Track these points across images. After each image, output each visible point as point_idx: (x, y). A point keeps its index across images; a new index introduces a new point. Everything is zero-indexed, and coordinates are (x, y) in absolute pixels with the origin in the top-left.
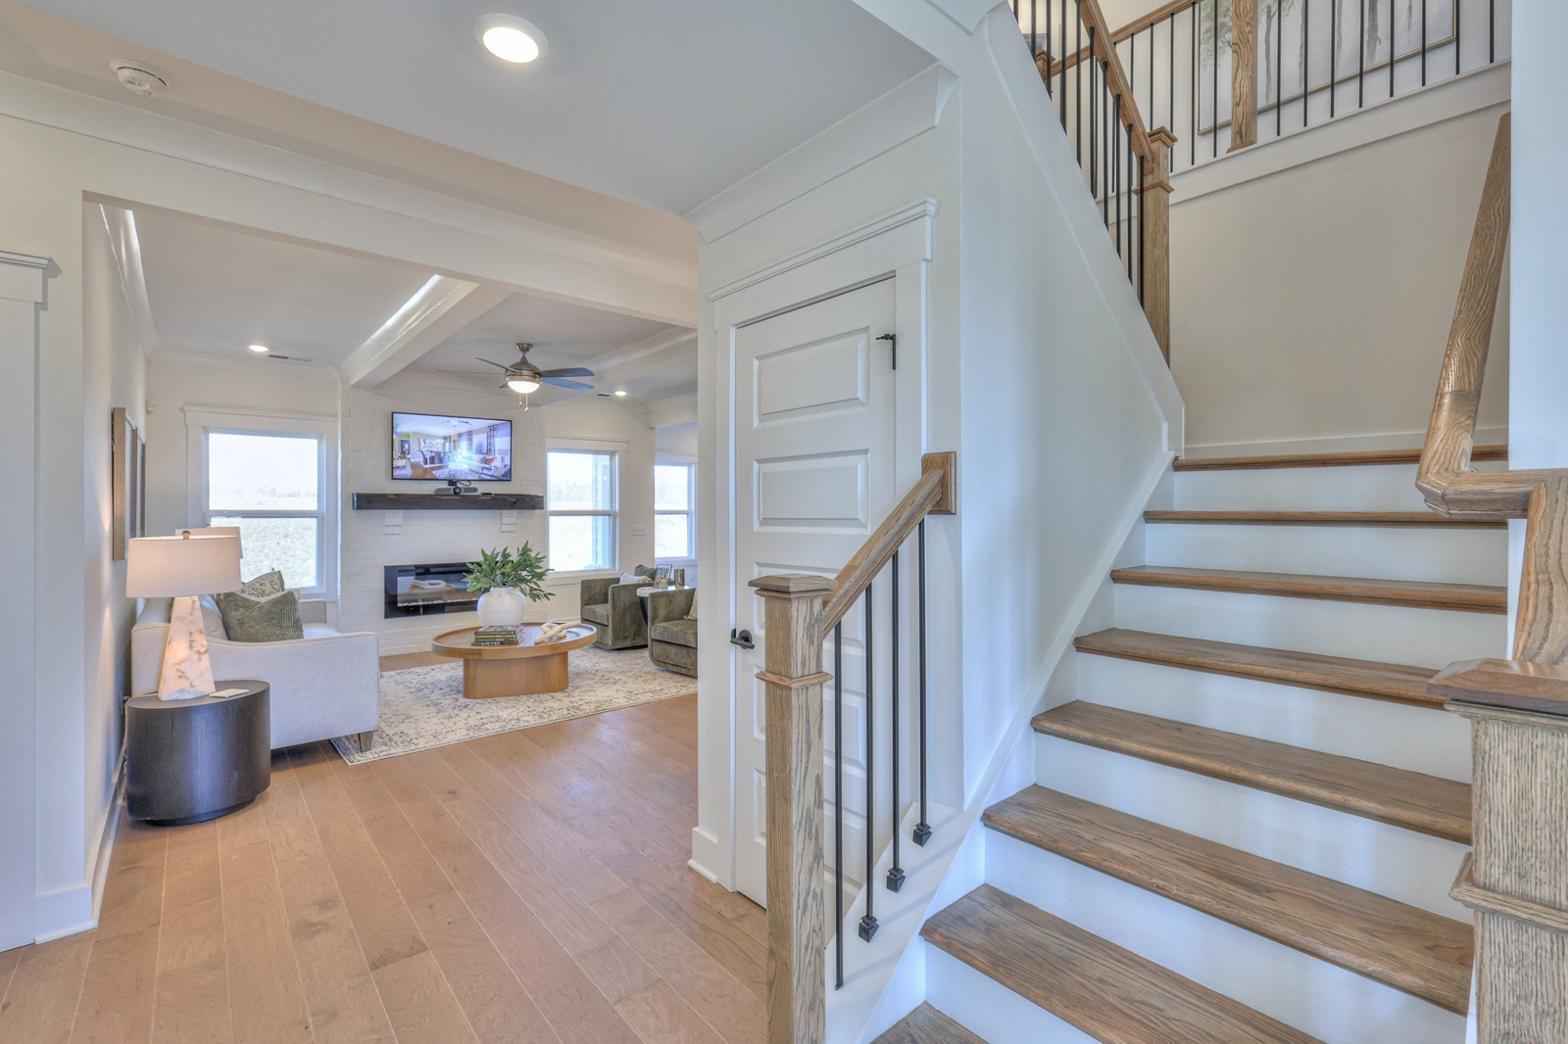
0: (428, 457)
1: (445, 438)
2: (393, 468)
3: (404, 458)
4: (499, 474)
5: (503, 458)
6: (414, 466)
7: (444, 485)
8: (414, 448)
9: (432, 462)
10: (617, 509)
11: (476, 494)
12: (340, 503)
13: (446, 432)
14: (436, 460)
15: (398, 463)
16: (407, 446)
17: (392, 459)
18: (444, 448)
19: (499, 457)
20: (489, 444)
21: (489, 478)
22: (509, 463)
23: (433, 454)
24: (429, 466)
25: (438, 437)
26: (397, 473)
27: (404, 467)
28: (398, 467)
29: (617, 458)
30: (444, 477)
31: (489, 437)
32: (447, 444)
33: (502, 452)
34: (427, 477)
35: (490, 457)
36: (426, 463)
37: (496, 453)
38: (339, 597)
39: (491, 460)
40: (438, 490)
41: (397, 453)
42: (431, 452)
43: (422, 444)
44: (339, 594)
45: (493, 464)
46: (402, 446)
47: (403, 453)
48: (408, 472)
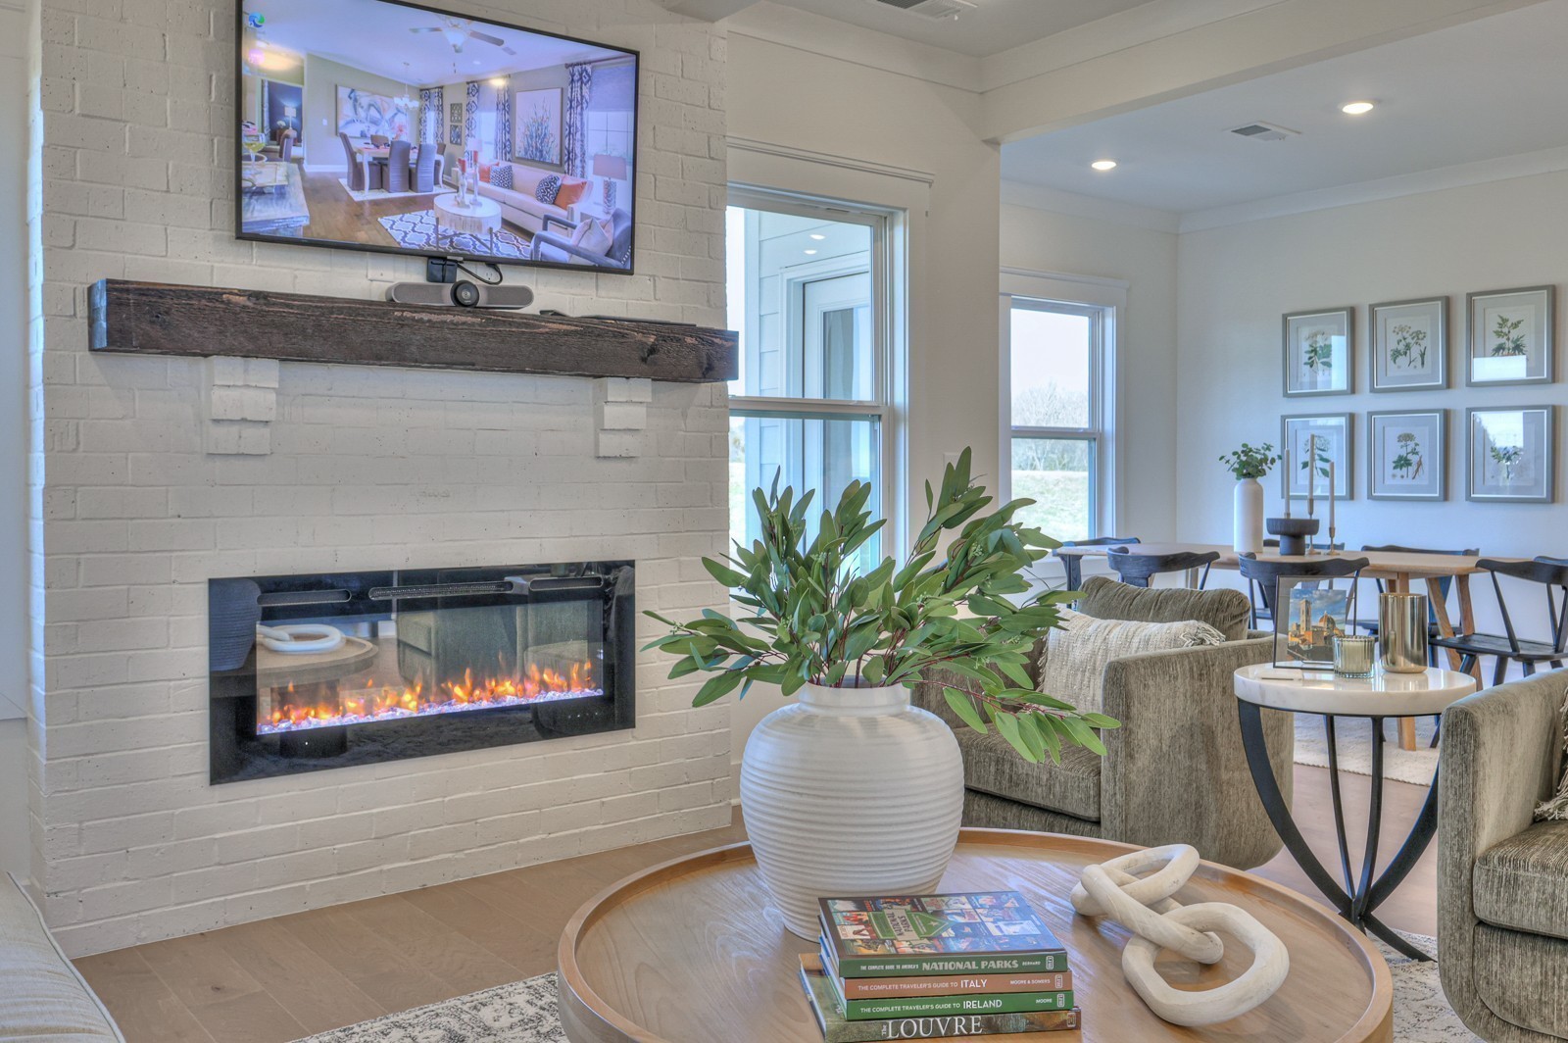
0: (365, 159)
1: (424, 93)
2: (239, 192)
3: (281, 155)
4: (595, 244)
5: (609, 189)
6: (317, 191)
7: (414, 274)
8: (316, 122)
9: (380, 182)
10: (900, 396)
11: (527, 310)
12: (38, 326)
13: (426, 71)
14: (394, 175)
15: (263, 174)
16: (290, 111)
17: (239, 158)
18: (421, 133)
19: (597, 182)
20: (568, 131)
21: (562, 256)
22: (626, 208)
23: (384, 152)
24: (367, 195)
25: (399, 87)
26: (257, 213)
27: (281, 193)
28: (260, 192)
29: (900, 236)
30: (416, 241)
31: (572, 105)
32: (431, 116)
33: (604, 164)
34: (362, 236)
35: (569, 181)
36: (357, 183)
37: (590, 165)
38: (40, 705)
39: (576, 191)
40: (400, 287)
41: (256, 137)
42: (376, 141)
43: (346, 109)
44: (39, 690)
45: (579, 207)
46: (274, 111)
47: (276, 135)
48: (293, 213)
